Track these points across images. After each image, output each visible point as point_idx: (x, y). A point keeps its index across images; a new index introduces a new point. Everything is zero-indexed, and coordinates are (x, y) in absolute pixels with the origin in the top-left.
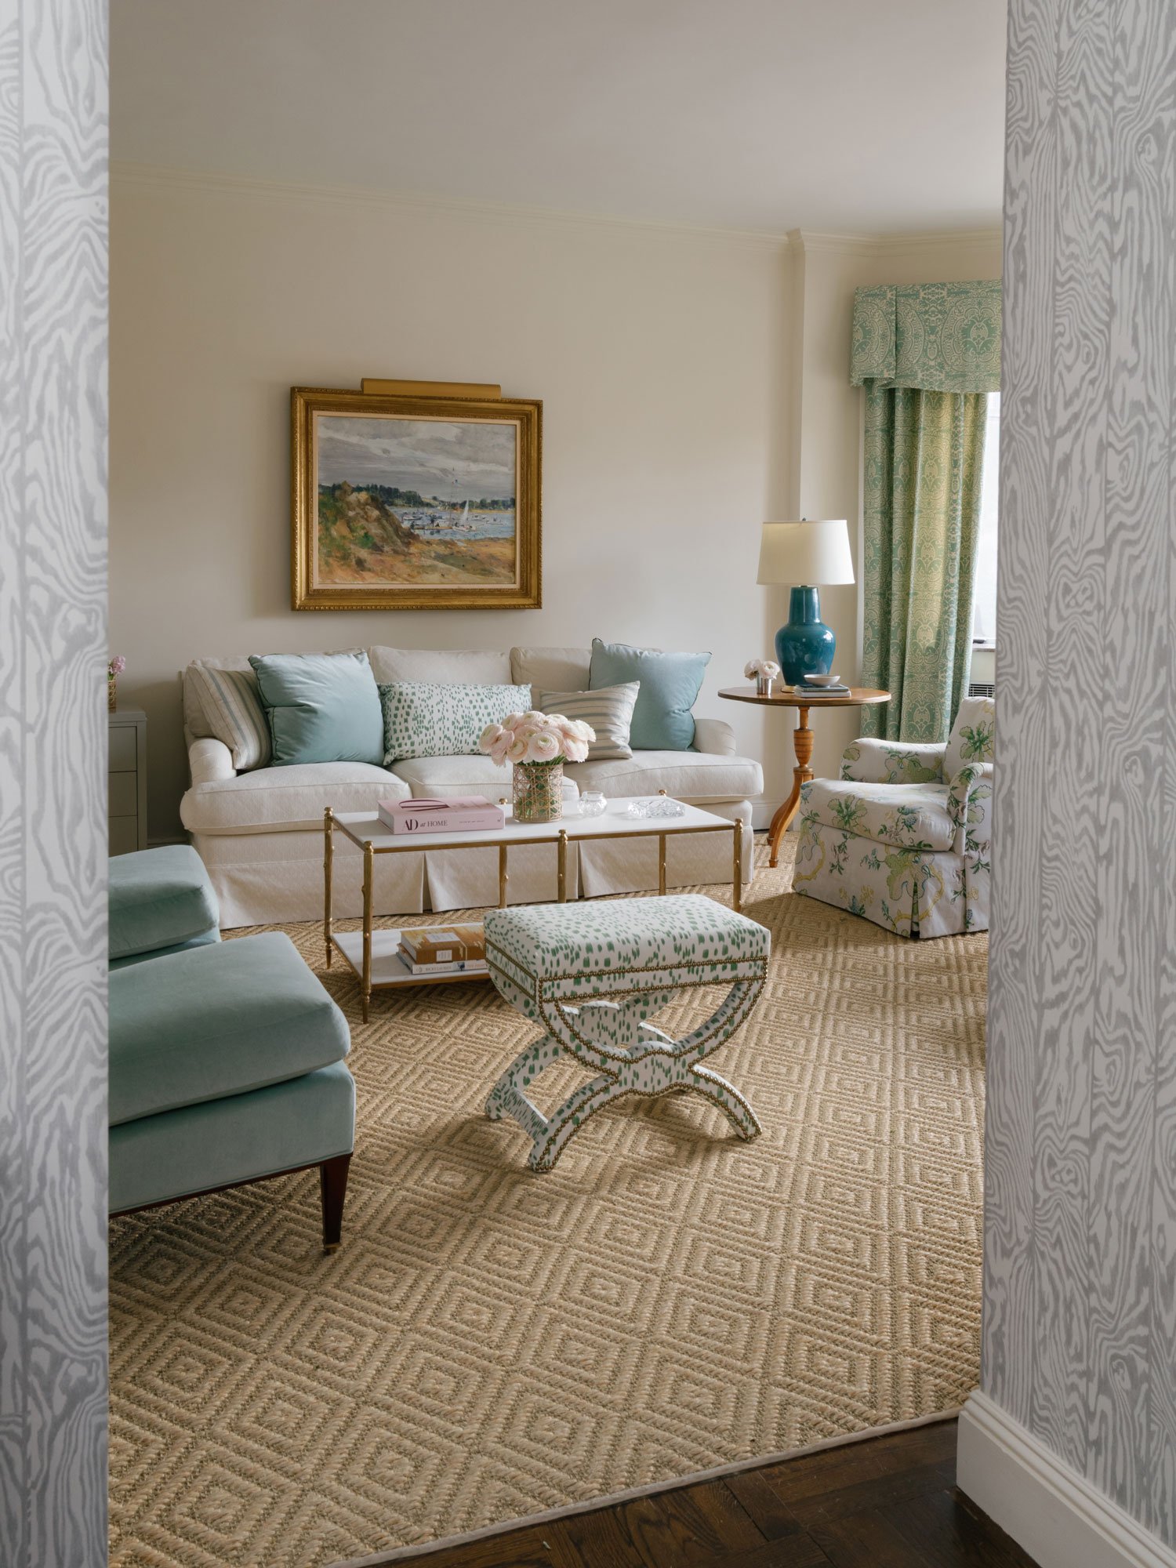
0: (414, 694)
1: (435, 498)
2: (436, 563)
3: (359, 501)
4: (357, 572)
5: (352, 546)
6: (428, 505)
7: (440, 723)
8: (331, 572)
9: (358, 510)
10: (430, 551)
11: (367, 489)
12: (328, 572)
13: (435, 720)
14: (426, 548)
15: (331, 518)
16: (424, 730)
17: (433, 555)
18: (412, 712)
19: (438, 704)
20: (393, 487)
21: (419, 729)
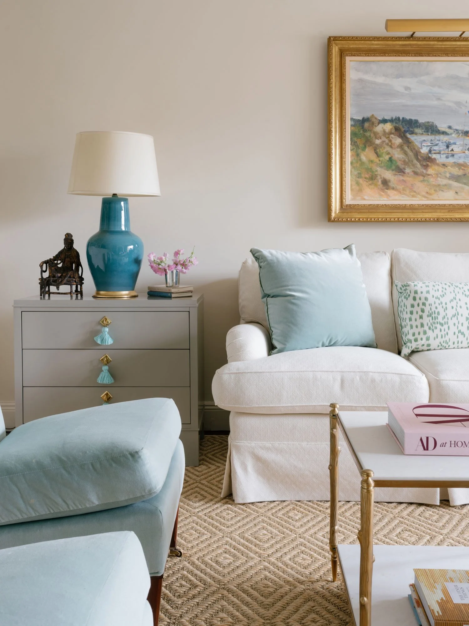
0: (428, 292)
1: (450, 127)
2: (451, 182)
3: (384, 131)
4: (383, 190)
5: (379, 169)
6: (444, 133)
7: (455, 319)
8: (360, 190)
9: (384, 139)
10: (445, 172)
11: (391, 121)
12: (358, 191)
13: (449, 316)
14: (442, 170)
15: (361, 146)
16: (439, 326)
17: (448, 175)
18: (427, 309)
19: (451, 301)
20: (413, 118)
21: (434, 325)
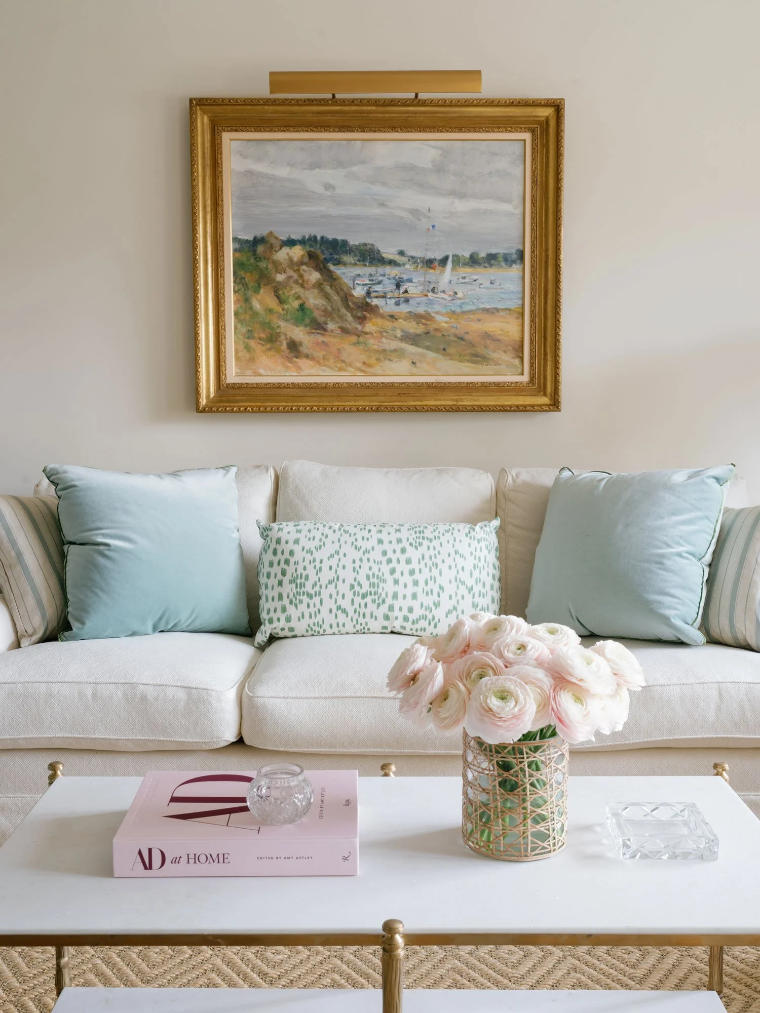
0: (297, 542)
1: (401, 253)
2: (404, 345)
3: (291, 260)
4: (289, 359)
5: (282, 323)
6: (392, 263)
7: (331, 587)
8: (252, 360)
9: (290, 272)
10: (394, 329)
11: (302, 242)
12: (248, 359)
13: (324, 582)
14: (388, 325)
15: (252, 285)
16: (305, 599)
17: (399, 334)
18: (290, 570)
19: (332, 556)
20: (339, 238)
21: (298, 597)
